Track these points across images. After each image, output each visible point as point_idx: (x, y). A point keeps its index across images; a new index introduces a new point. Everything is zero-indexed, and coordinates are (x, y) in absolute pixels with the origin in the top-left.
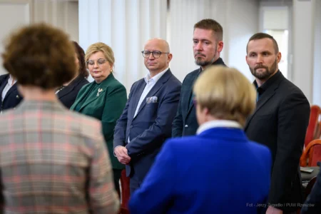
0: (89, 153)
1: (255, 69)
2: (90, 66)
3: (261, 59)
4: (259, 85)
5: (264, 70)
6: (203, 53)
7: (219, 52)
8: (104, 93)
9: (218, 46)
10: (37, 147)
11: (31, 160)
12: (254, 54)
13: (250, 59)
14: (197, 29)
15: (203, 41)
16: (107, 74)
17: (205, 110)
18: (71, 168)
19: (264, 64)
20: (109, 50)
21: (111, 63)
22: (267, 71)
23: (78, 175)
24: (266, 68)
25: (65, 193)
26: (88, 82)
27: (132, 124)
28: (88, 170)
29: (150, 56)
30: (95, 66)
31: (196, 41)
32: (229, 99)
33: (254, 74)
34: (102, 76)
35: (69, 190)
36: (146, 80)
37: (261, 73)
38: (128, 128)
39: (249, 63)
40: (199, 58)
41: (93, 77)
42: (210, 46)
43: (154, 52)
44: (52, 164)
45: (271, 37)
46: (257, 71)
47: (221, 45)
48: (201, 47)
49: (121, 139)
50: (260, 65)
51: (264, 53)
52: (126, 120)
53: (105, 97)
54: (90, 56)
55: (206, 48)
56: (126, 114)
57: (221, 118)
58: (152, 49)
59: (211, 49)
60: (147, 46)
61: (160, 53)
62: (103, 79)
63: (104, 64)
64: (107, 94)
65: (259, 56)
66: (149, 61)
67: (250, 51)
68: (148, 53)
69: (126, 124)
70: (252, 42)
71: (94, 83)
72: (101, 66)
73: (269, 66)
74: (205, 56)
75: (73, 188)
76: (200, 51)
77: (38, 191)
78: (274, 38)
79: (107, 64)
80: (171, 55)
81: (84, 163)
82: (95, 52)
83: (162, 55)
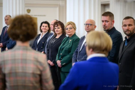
0: (41, 68)
1: (126, 31)
2: (66, 30)
3: (128, 28)
4: (128, 38)
5: (129, 32)
6: (106, 26)
7: (113, 25)
8: (72, 42)
9: (112, 22)
10: (20, 65)
11: (17, 71)
12: (125, 25)
13: (124, 27)
14: (103, 17)
15: (106, 21)
16: (73, 34)
17: (91, 50)
18: (34, 74)
19: (129, 30)
20: (74, 24)
21: (75, 29)
22: (131, 32)
23: (36, 77)
24: (130, 31)
25: (31, 85)
26: (66, 37)
27: (79, 54)
28: (40, 75)
29: (87, 26)
30: (69, 30)
31: (103, 21)
32: (102, 45)
33: (125, 34)
34: (71, 34)
35: (32, 83)
36: (85, 36)
37: (128, 33)
38: (78, 55)
39: (123, 29)
40: (105, 28)
41: (68, 35)
42: (108, 23)
43: (88, 25)
44: (25, 73)
45: (132, 18)
46: (127, 32)
47: (113, 22)
48: (105, 24)
49: (75, 60)
50: (128, 30)
51: (129, 25)
52: (77, 52)
53: (72, 43)
54: (66, 26)
55: (107, 24)
56: (77, 49)
57: (98, 53)
58: (88, 23)
59: (109, 24)
60: (87, 22)
61: (91, 25)
62: (72, 35)
63: (72, 30)
64: (73, 42)
65: (127, 26)
66: (87, 28)
67: (124, 24)
68: (86, 24)
69: (77, 54)
70: (124, 20)
71: (68, 37)
72: (71, 30)
73: (132, 30)
74: (107, 27)
75: (34, 82)
76: (105, 25)
77: (20, 84)
78: (134, 18)
79: (73, 29)
80: (96, 26)
81: (39, 72)
82: (68, 25)
83: (92, 26)
